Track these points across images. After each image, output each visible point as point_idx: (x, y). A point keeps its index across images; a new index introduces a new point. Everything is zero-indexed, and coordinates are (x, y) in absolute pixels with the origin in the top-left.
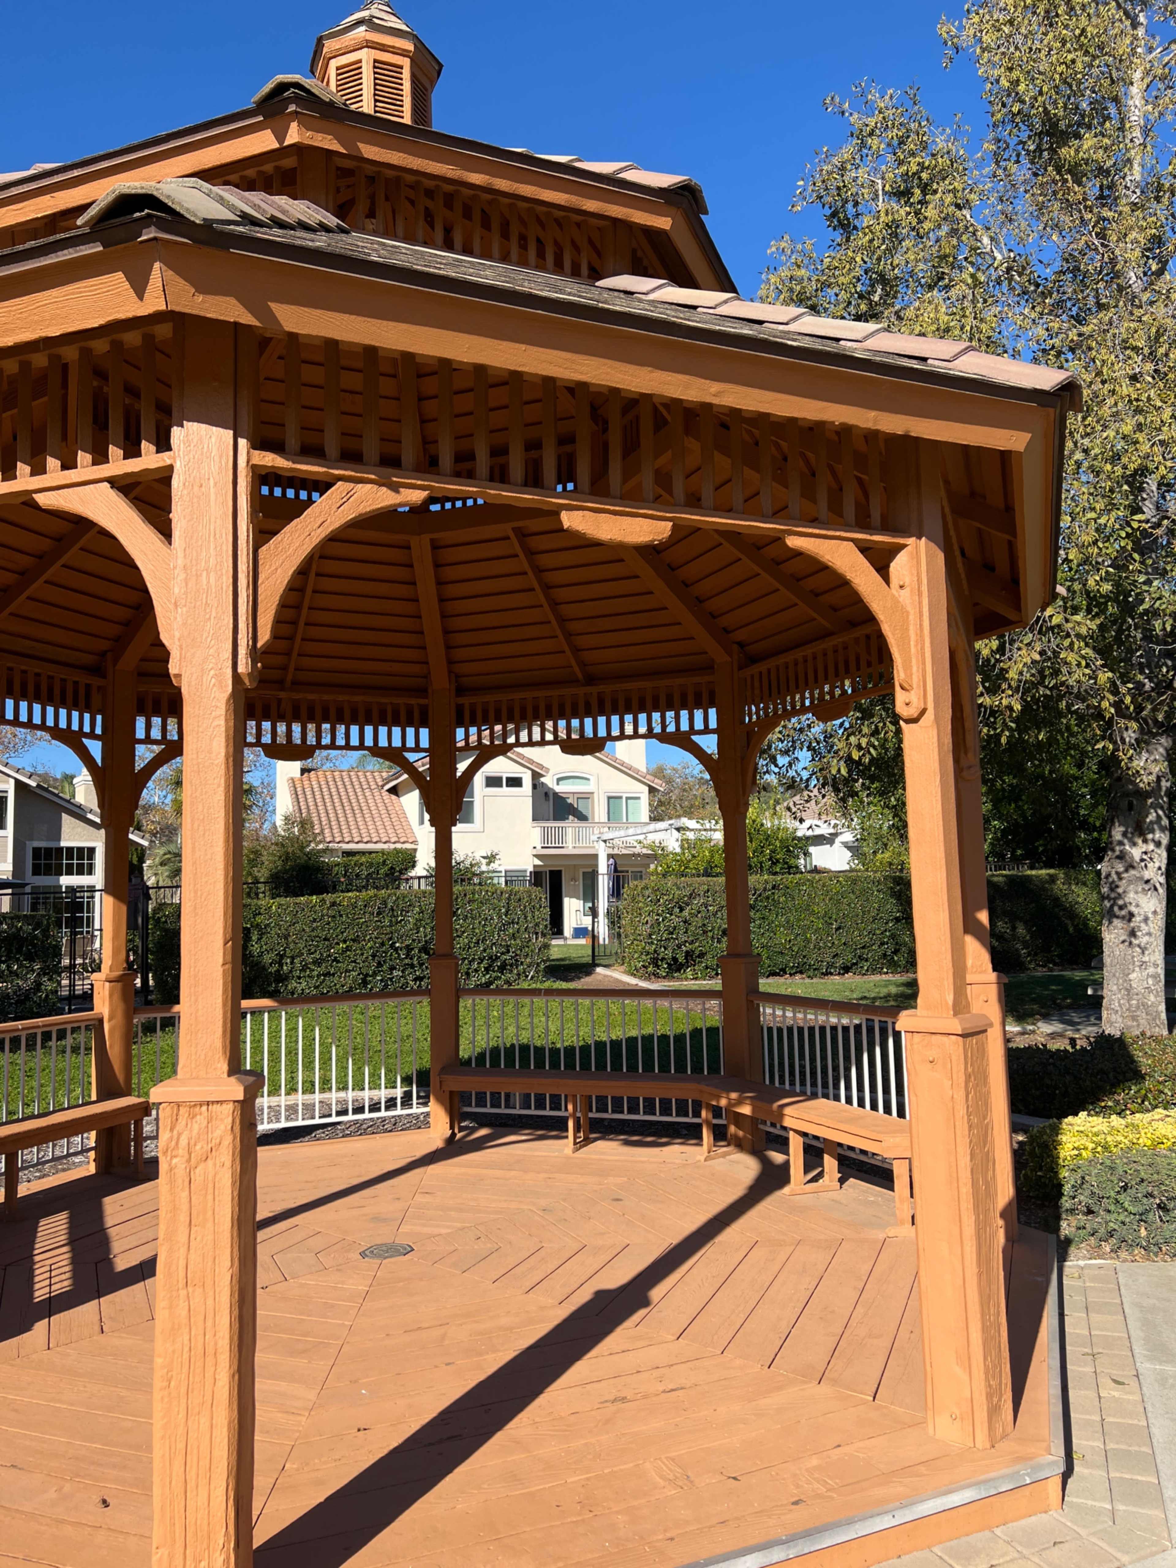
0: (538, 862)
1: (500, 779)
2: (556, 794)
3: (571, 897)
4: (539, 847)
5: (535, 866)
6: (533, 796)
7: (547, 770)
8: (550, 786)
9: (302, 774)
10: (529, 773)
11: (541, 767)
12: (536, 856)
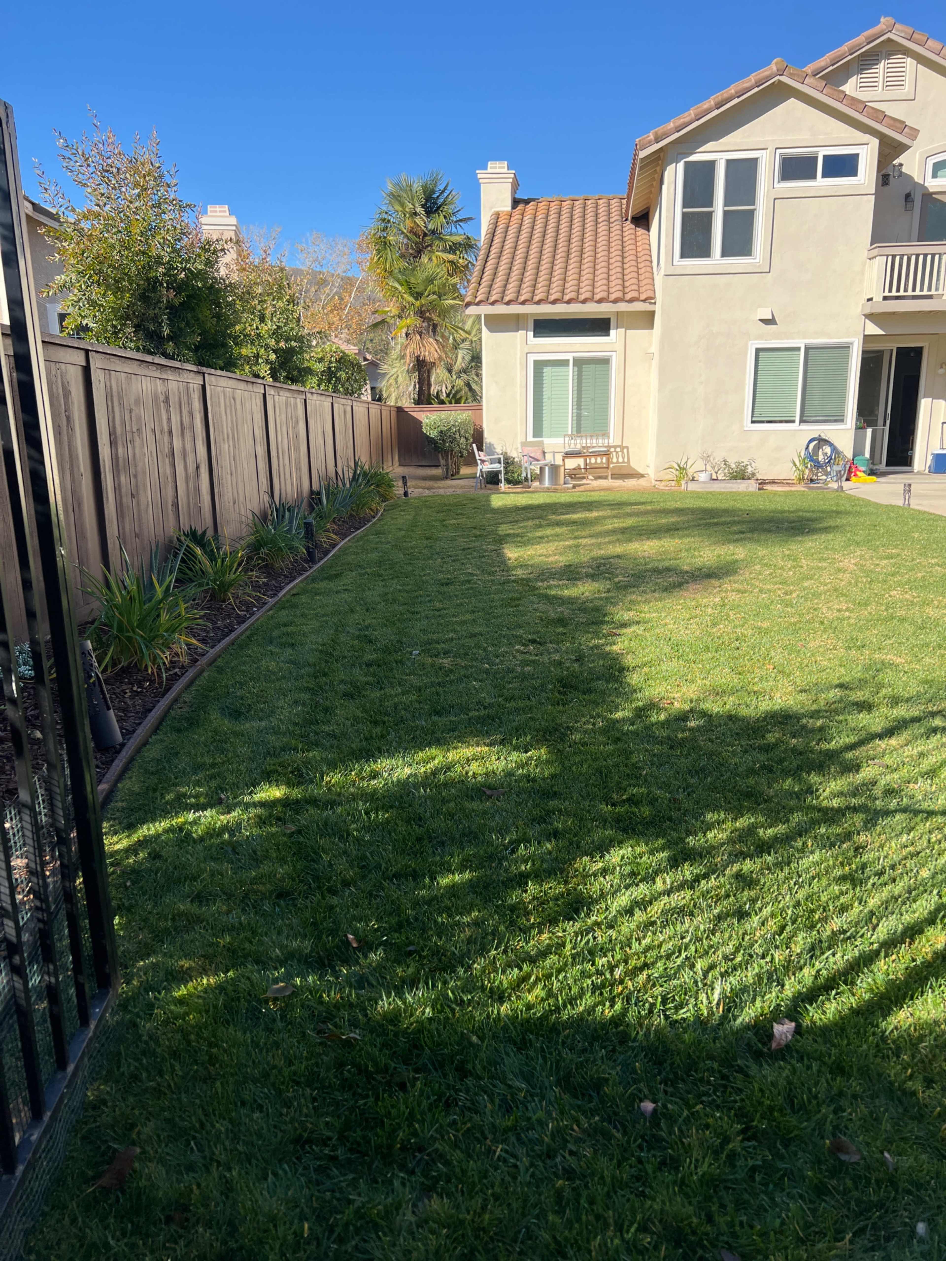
0: (873, 329)
1: (813, 159)
2: (928, 196)
3: (935, 397)
4: (878, 298)
5: (867, 338)
6: (877, 194)
7: (914, 133)
8: (918, 179)
9: (514, 207)
10: (875, 143)
11: (900, 125)
12: (871, 317)
